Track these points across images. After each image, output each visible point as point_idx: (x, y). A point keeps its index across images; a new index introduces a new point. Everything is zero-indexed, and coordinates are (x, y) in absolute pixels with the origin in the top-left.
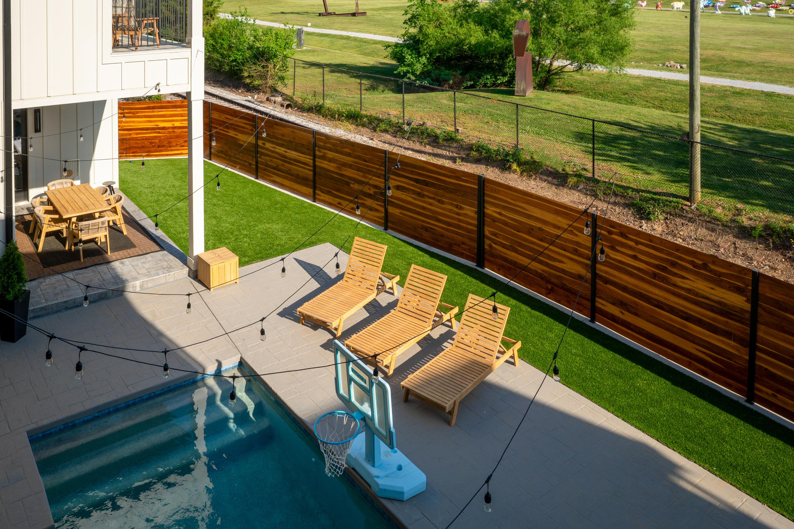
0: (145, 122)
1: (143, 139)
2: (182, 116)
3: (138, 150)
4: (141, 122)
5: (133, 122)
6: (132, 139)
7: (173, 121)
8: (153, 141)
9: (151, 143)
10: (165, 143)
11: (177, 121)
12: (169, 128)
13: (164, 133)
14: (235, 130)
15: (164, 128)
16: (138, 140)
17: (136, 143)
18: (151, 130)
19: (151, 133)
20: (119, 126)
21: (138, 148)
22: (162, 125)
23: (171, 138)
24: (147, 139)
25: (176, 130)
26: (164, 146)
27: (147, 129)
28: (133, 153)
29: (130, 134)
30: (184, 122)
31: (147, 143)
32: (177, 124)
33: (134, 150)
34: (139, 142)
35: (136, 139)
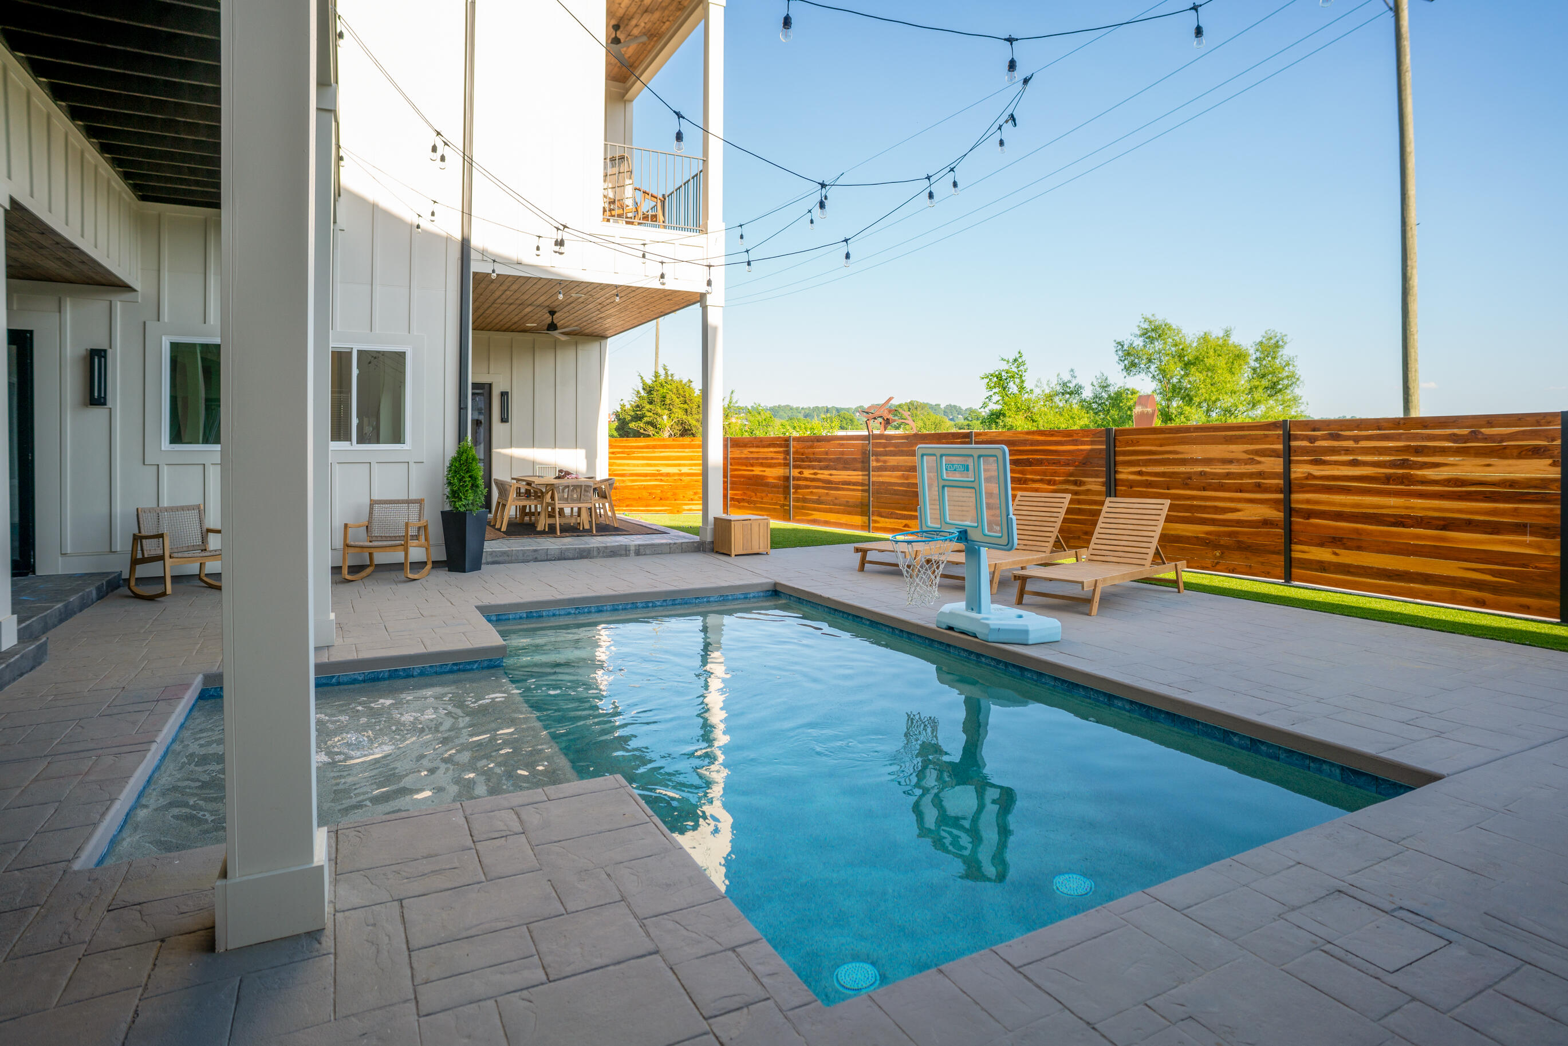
0: (643, 465)
1: (640, 488)
2: (692, 460)
3: (633, 503)
4: (638, 465)
5: (628, 465)
6: (626, 487)
7: (679, 465)
8: (653, 491)
9: (650, 494)
10: (669, 494)
11: (684, 465)
12: (674, 475)
13: (667, 481)
14: (762, 465)
15: (668, 475)
16: (634, 489)
17: (631, 494)
18: (651, 476)
19: (650, 480)
20: (609, 470)
21: (634, 499)
22: (665, 470)
23: (677, 488)
24: (645, 488)
25: (683, 478)
26: (667, 499)
27: (646, 475)
28: (627, 506)
29: (623, 481)
30: (693, 468)
31: (645, 494)
32: (685, 470)
33: (628, 503)
34: (635, 492)
35: (632, 488)
